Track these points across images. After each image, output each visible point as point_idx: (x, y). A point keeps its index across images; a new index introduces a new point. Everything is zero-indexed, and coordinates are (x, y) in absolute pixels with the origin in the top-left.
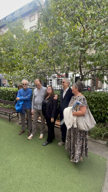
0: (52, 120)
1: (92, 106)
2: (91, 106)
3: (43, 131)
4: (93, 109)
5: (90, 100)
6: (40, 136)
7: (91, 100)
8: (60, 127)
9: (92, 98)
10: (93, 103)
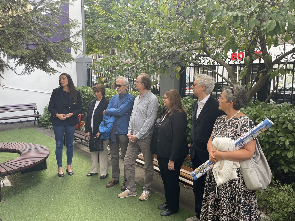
0: (171, 165)
1: (284, 142)
2: (282, 144)
3: (148, 185)
4: (288, 150)
5: (281, 128)
6: (142, 195)
7: (284, 126)
8: (191, 183)
9: (287, 122)
10: (289, 135)
